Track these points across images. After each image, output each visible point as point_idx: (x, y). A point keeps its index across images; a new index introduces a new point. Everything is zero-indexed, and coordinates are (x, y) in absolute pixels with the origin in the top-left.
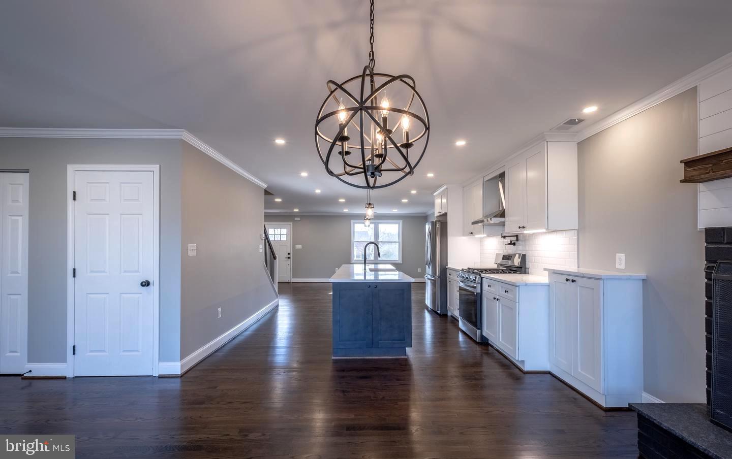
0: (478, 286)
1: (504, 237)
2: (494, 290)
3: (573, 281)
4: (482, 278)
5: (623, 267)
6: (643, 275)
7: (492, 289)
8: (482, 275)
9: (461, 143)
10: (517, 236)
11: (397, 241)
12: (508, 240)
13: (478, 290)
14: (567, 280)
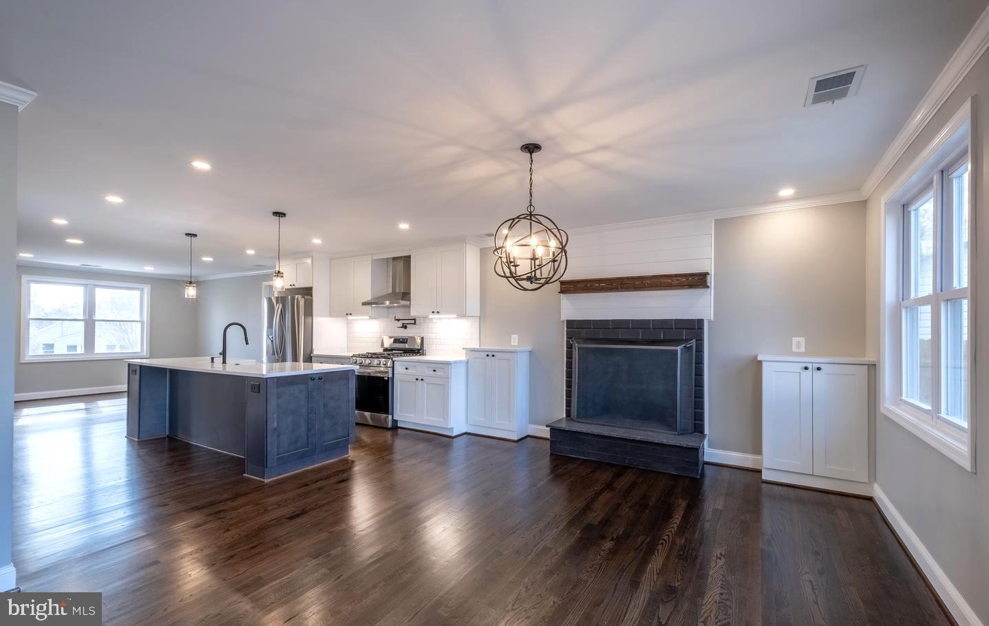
0: (390, 370)
1: (399, 320)
2: (414, 372)
3: (493, 356)
4: (393, 362)
5: (516, 344)
6: (529, 348)
7: (411, 371)
8: (394, 359)
9: (404, 226)
10: (415, 320)
11: (138, 319)
12: (400, 324)
13: (390, 376)
14: (488, 355)
